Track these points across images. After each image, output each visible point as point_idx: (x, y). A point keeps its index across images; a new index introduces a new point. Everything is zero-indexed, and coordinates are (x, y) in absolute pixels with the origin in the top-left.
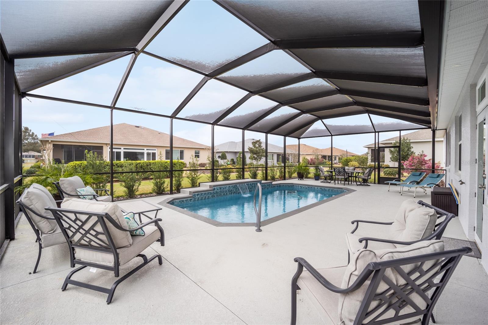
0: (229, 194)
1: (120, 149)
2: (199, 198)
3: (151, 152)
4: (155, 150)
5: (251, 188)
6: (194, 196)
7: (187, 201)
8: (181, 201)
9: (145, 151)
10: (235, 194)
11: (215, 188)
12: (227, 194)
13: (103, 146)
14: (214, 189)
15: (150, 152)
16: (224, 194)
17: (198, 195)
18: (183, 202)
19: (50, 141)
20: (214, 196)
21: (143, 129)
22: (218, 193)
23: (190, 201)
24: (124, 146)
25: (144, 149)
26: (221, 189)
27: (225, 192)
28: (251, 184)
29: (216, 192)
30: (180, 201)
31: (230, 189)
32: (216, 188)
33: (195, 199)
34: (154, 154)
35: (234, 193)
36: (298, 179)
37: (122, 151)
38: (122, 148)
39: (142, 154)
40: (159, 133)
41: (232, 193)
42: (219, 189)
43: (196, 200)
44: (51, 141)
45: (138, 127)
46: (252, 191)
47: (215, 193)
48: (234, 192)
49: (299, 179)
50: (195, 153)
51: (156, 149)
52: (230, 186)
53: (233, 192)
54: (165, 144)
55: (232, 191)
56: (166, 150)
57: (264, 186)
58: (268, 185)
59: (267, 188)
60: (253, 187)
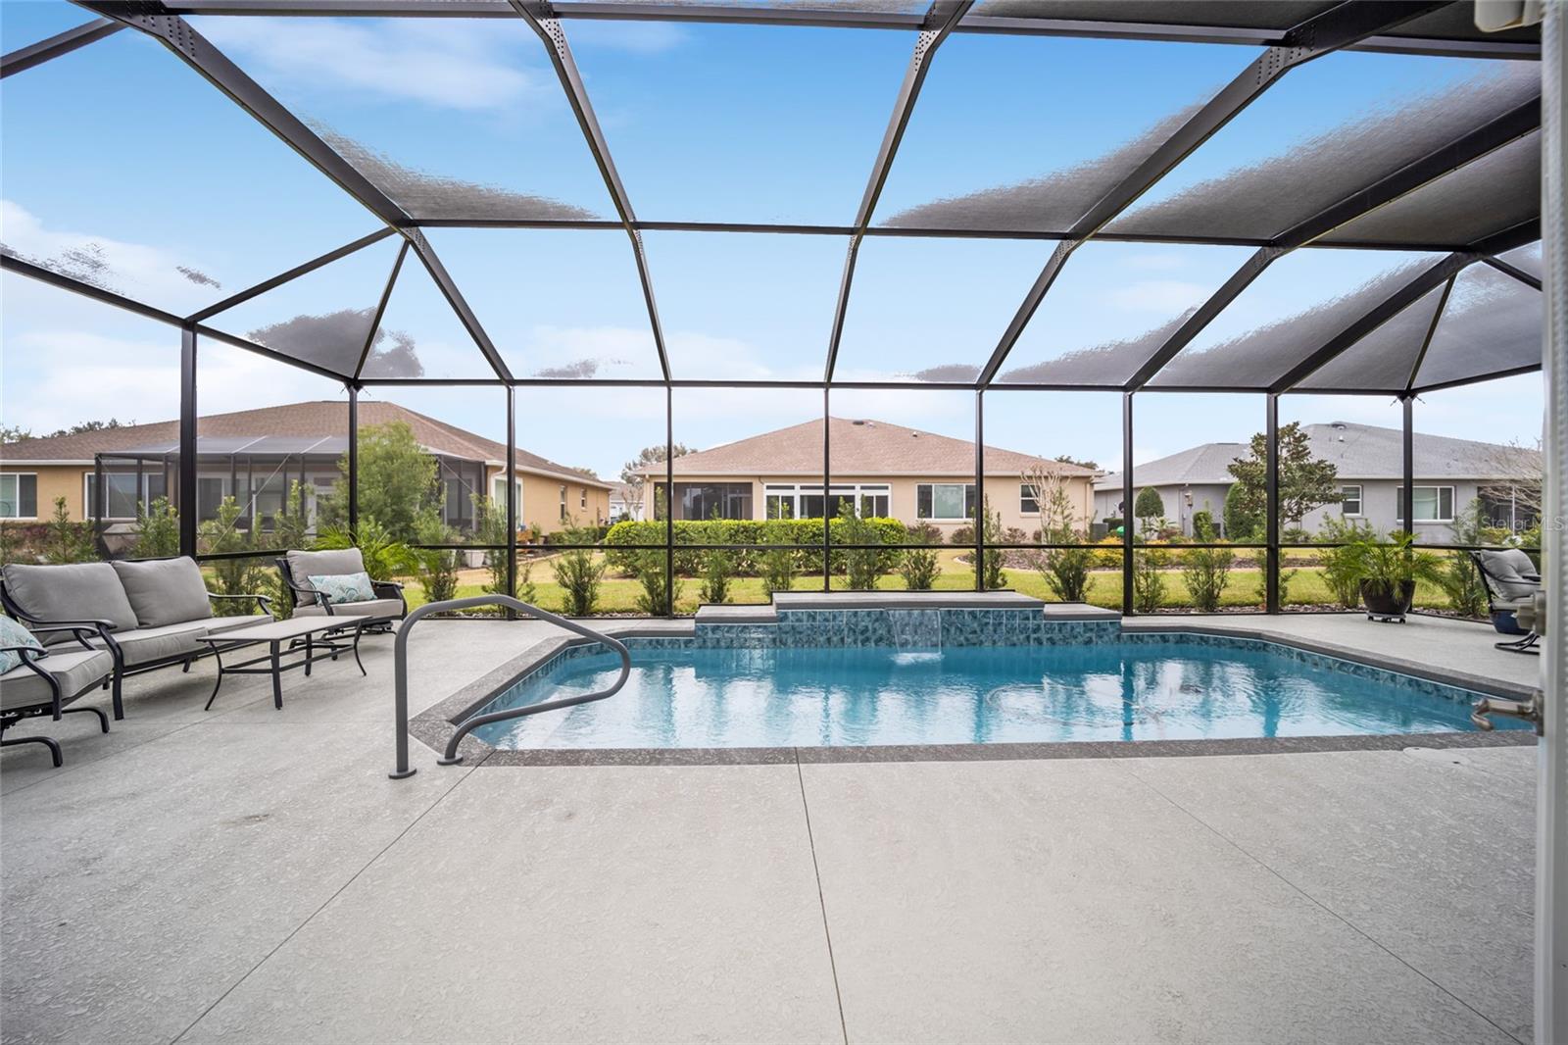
0: (855, 642)
1: (793, 488)
2: (718, 641)
3: (874, 493)
4: (887, 488)
5: (975, 632)
6: (700, 633)
7: (676, 646)
8: (654, 643)
9: (858, 494)
10: (882, 645)
11: (786, 614)
12: (842, 640)
13: (751, 484)
14: (783, 618)
15: (871, 495)
16: (829, 639)
17: (715, 629)
18: (662, 645)
19: (647, 477)
20: (781, 641)
21: (875, 427)
22: (800, 633)
23: (686, 646)
24: (800, 480)
25: (853, 488)
26: (814, 619)
27: (835, 634)
28: (971, 613)
29: (793, 628)
30: (651, 640)
31: (857, 626)
32: (790, 615)
33: (705, 641)
34: (882, 501)
35: (877, 642)
36: (1366, 616)
37: (797, 494)
38: (797, 486)
39: (850, 499)
40: (915, 436)
41: (868, 639)
42: (805, 617)
43: (709, 644)
44: (650, 476)
45: (860, 423)
46: (981, 643)
47: (787, 633)
48: (880, 640)
49: (1371, 618)
50: (1022, 496)
51: (889, 485)
52: (856, 612)
53: (874, 638)
54: (916, 470)
55: (869, 634)
56: (919, 487)
57: (1060, 630)
58: (1092, 630)
59: (1080, 639)
60: (991, 628)
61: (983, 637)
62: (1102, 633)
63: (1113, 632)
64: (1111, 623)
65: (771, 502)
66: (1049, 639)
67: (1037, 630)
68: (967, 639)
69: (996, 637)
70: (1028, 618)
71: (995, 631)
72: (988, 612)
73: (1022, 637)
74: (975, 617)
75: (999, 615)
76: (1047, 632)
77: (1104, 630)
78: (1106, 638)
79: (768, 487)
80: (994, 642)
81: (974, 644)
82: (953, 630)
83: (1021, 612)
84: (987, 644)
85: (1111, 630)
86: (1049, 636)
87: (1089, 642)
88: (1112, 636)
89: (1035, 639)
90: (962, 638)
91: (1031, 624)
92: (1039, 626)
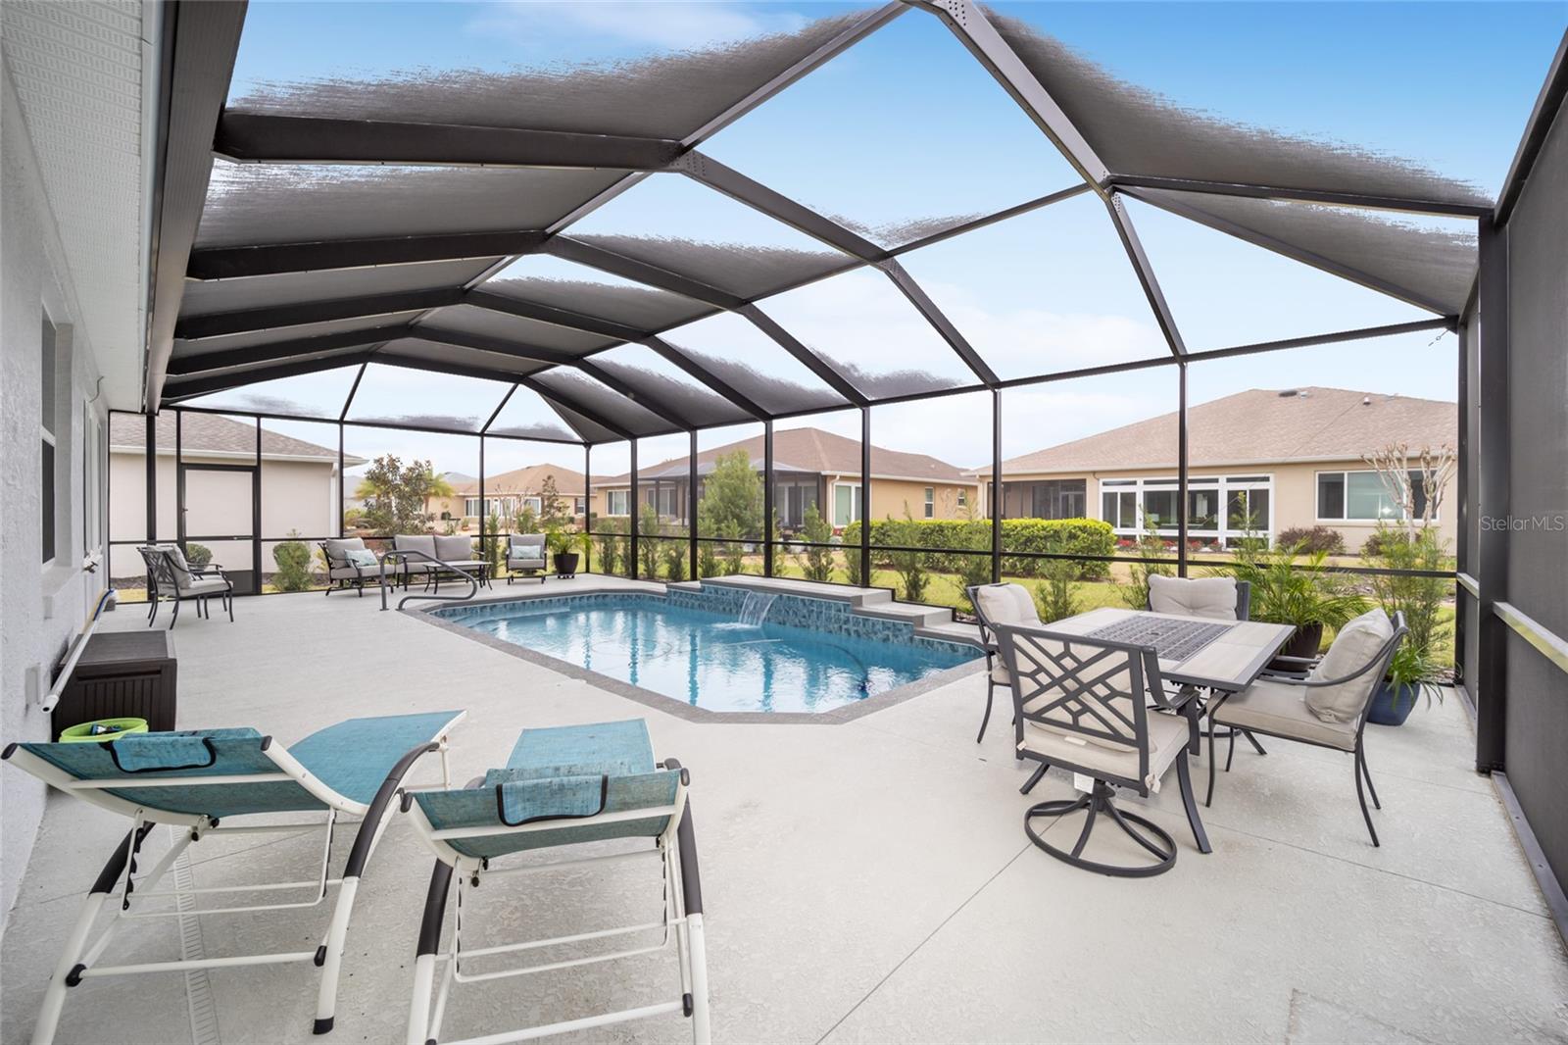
1: (1136, 483)
4: (1267, 479)
5: (805, 617)
9: (1223, 489)
13: (1084, 481)
15: (1243, 489)
19: (977, 477)
22: (711, 602)
24: (1144, 474)
25: (1216, 481)
28: (803, 600)
29: (708, 597)
31: (737, 601)
34: (1260, 499)
37: (1140, 490)
38: (1140, 481)
46: (809, 626)
51: (1271, 476)
52: (738, 591)
54: (1319, 453)
56: (1320, 475)
57: (864, 625)
58: (889, 628)
59: (880, 635)
60: (815, 614)
61: (810, 622)
62: (897, 633)
63: (907, 634)
64: (905, 625)
65: (1109, 499)
66: (856, 631)
67: (847, 622)
68: (800, 622)
69: (819, 624)
70: (840, 611)
71: (818, 618)
72: (813, 601)
73: (836, 626)
74: (805, 604)
75: (820, 605)
76: (854, 625)
77: (900, 630)
78: (900, 638)
79: (1104, 484)
80: (817, 628)
81: (804, 626)
82: (791, 612)
83: (835, 604)
84: (813, 628)
85: (905, 631)
86: (855, 628)
87: (886, 640)
88: (906, 637)
89: (846, 629)
90: (797, 621)
91: (843, 615)
92: (848, 618)
